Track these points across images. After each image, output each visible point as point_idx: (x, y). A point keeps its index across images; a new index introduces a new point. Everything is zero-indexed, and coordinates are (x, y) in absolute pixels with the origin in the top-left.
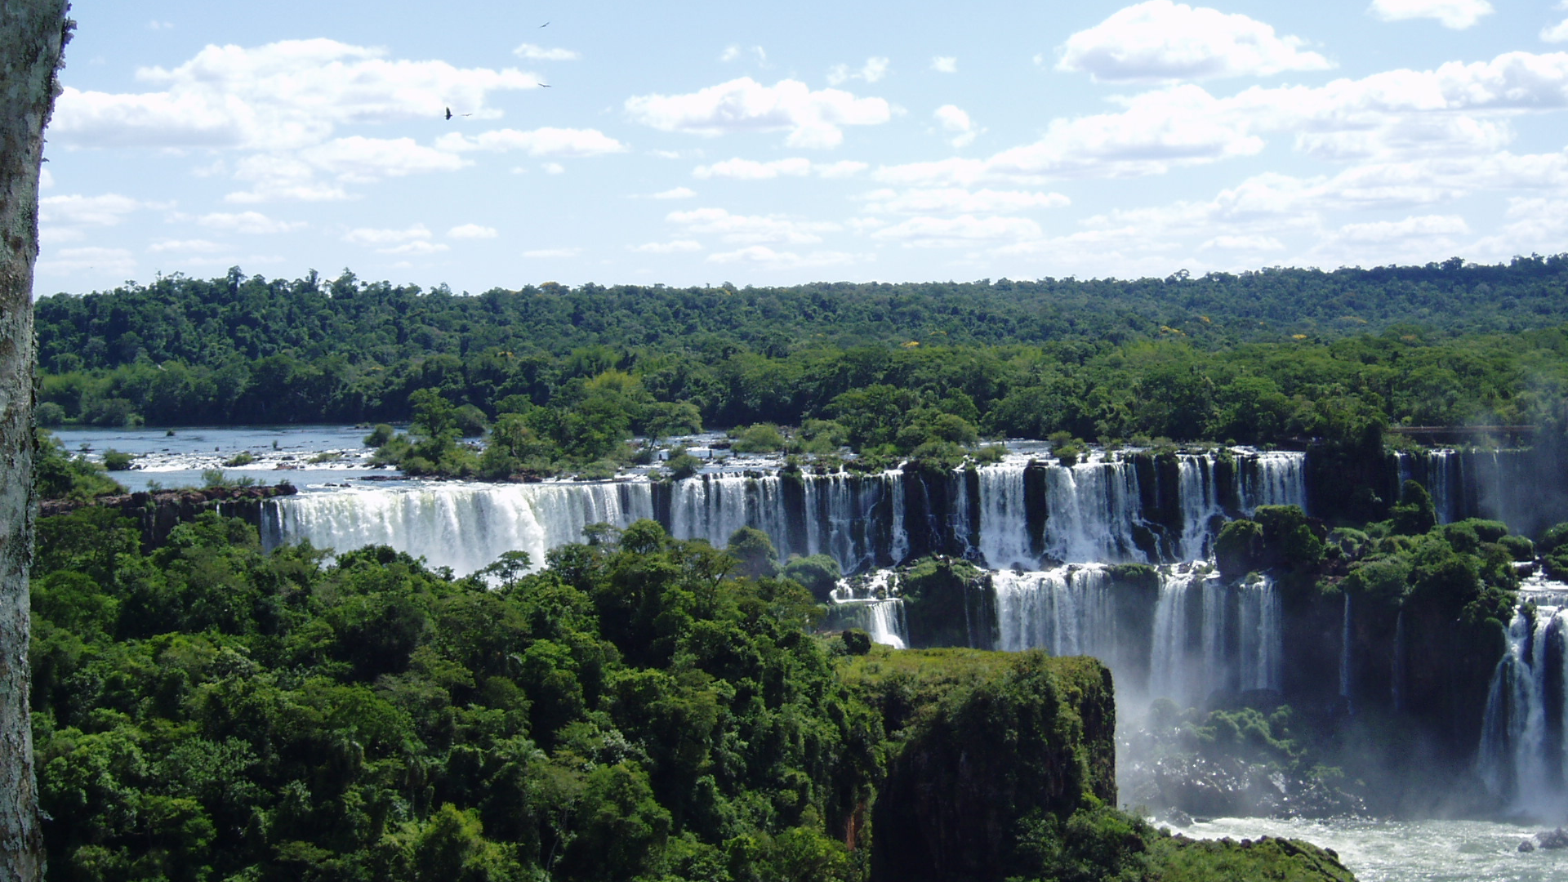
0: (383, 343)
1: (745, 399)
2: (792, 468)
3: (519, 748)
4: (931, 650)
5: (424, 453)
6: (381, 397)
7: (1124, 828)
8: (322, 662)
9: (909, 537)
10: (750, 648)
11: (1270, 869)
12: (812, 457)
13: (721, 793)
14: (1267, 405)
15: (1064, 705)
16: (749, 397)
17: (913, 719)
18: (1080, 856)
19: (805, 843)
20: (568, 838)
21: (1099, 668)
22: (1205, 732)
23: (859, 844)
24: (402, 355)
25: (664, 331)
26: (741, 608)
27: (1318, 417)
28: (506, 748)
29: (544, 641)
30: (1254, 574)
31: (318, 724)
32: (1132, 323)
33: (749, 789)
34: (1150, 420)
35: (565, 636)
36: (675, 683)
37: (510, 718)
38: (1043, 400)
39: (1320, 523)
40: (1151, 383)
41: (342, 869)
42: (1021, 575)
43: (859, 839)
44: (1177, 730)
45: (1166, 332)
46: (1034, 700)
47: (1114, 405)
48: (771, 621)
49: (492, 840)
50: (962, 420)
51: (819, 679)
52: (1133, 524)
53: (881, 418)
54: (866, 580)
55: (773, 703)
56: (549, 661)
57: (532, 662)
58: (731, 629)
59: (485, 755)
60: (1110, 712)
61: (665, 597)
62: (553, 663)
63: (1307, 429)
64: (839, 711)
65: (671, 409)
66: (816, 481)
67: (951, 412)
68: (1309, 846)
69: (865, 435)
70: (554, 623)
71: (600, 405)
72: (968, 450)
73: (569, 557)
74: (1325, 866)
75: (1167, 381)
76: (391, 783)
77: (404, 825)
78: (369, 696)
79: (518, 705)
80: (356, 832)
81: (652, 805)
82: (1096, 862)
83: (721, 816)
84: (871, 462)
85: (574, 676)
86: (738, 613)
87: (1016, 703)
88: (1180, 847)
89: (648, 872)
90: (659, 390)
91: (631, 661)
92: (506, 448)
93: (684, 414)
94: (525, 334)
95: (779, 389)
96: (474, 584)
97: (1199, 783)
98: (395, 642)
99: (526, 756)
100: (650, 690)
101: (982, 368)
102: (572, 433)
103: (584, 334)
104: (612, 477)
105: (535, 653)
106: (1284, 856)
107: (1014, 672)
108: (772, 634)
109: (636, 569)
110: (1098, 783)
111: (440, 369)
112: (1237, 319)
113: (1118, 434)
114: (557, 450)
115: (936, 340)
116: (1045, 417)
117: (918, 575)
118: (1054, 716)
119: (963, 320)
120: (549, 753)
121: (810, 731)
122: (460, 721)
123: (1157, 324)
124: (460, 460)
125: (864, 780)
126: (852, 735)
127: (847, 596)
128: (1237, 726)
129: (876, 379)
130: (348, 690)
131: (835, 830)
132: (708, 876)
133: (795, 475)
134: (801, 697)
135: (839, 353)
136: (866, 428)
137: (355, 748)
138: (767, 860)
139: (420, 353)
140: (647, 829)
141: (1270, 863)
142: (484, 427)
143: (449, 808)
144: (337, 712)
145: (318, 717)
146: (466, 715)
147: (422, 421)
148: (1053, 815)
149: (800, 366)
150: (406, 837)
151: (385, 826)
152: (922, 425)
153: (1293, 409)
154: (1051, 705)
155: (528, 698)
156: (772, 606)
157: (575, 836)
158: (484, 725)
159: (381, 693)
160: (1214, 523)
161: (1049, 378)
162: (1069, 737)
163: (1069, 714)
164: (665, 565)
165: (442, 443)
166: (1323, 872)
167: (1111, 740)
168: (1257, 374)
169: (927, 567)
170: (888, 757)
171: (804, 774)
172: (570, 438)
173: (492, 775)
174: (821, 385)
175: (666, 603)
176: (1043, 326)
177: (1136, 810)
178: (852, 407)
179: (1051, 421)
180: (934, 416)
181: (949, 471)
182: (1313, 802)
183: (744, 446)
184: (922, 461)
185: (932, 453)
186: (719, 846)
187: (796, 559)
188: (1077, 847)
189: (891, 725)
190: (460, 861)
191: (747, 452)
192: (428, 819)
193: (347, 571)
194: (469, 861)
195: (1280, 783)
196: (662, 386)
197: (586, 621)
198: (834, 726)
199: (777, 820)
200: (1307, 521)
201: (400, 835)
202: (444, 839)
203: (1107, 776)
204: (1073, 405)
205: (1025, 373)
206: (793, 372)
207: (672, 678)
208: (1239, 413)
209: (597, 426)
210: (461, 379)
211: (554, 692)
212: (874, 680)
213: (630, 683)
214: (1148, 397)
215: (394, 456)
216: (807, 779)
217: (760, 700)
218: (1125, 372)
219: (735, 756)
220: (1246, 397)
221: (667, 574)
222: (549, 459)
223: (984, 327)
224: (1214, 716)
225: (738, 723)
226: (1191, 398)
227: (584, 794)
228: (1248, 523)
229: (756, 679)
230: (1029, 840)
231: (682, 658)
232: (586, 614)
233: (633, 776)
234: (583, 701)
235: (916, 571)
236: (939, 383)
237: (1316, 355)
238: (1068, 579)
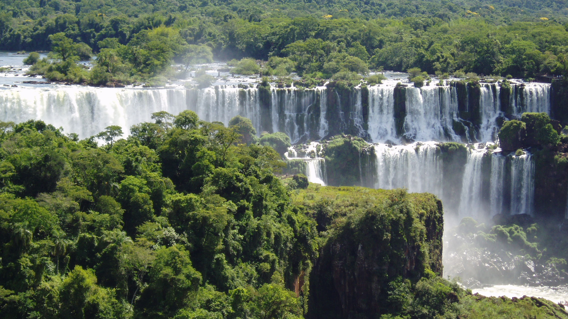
0: (32, 6)
1: (237, 44)
2: (264, 84)
3: (117, 236)
4: (342, 188)
5: (59, 69)
6: (32, 37)
7: (448, 289)
8: (7, 185)
9: (329, 124)
10: (246, 183)
11: (528, 314)
12: (275, 78)
13: (228, 263)
14: (530, 57)
15: (417, 220)
16: (239, 44)
17: (332, 225)
18: (423, 304)
19: (275, 292)
20: (144, 287)
21: (435, 200)
22: (490, 237)
23: (302, 294)
24: (43, 13)
25: (190, 5)
26: (240, 161)
27: (559, 64)
28: (109, 236)
29: (132, 177)
30: (520, 150)
31: (6, 220)
32: (451, 8)
33: (243, 262)
34: (464, 63)
35: (143, 174)
36: (204, 202)
37: (112, 219)
38: (404, 50)
39: (558, 123)
40: (465, 42)
41: (19, 301)
42: (390, 147)
43: (301, 292)
44: (475, 235)
45: (469, 14)
46: (400, 217)
47: (444, 54)
48: (257, 169)
49: (102, 286)
50: (360, 60)
51: (282, 202)
52: (453, 121)
53: (314, 57)
54: (305, 148)
55: (258, 214)
56: (135, 188)
57: (125, 188)
58: (236, 173)
59: (98, 239)
60: (441, 225)
61: (198, 154)
62: (137, 189)
63: (552, 71)
64: (293, 220)
65: (196, 48)
66: (278, 91)
67: (353, 55)
68: (549, 302)
69: (306, 66)
70: (136, 167)
71: (158, 45)
72: (363, 77)
73: (144, 130)
74: (558, 313)
75: (474, 42)
76: (47, 254)
77: (53, 277)
78: (35, 205)
79: (117, 212)
80: (27, 281)
81: (191, 270)
82: (432, 307)
83: (228, 277)
84: (309, 81)
85: (148, 197)
86: (239, 164)
87: (390, 218)
88: (477, 300)
89: (188, 307)
90: (188, 38)
91: (179, 189)
92: (105, 68)
93: (203, 52)
94: (112, 4)
95: (256, 39)
96: (90, 144)
97: (487, 265)
98: (49, 175)
99: (121, 240)
100: (191, 206)
101: (370, 31)
102: (142, 61)
103: (145, 5)
104: (164, 86)
105: (127, 183)
106: (535, 307)
107: (390, 201)
108: (257, 176)
109: (183, 138)
110: (433, 263)
111: (65, 22)
112: (508, 8)
113: (445, 71)
114: (133, 69)
115: (342, 14)
116: (405, 60)
117: (333, 145)
118: (411, 226)
119: (356, 4)
120: (133, 239)
121: (278, 230)
122: (84, 220)
123: (465, 9)
124: (78, 74)
125: (306, 258)
126: (300, 234)
127: (294, 156)
128: (508, 234)
129: (311, 35)
130: (23, 201)
131: (289, 286)
132: (221, 310)
133: (267, 88)
134: (272, 212)
135: (289, 21)
136: (305, 63)
137: (27, 234)
138: (253, 302)
139: (53, 12)
140: (188, 283)
141: (528, 311)
142: (90, 55)
143: (78, 268)
144: (17, 213)
145: (6, 215)
146: (88, 217)
147: (58, 51)
148: (409, 281)
149: (268, 27)
150: (54, 284)
151: (43, 278)
152: (338, 62)
153: (545, 59)
154: (409, 220)
155: (123, 208)
156: (257, 160)
157: (148, 286)
158: (98, 222)
159: (41, 203)
160: (499, 121)
161: (407, 38)
162: (419, 238)
163: (419, 225)
164: (199, 136)
165: (69, 64)
166: (556, 316)
167: (441, 240)
168: (524, 39)
169: (339, 141)
170: (319, 247)
171: (274, 254)
172: (140, 63)
173: (102, 251)
174: (280, 38)
175: (199, 158)
176: (401, 9)
177: (454, 280)
178: (298, 51)
179: (409, 61)
180: (344, 57)
181: (352, 88)
182: (550, 277)
183: (237, 70)
184: (337, 82)
185: (343, 78)
186: (227, 293)
187: (266, 135)
188: (421, 299)
189: (321, 228)
190: (84, 298)
191: (239, 74)
192: (67, 274)
193: (19, 134)
194: (89, 298)
195: (531, 266)
196: (191, 36)
197: (154, 166)
198: (290, 228)
199: (258, 280)
200: (551, 122)
201: (50, 282)
202: (76, 286)
203: (438, 260)
204: (421, 53)
205: (394, 35)
206: (265, 30)
207: (203, 199)
208: (515, 61)
209: (156, 57)
210: (76, 28)
211: (137, 205)
212: (311, 203)
213: (179, 201)
214: (463, 49)
215: (41, 70)
216: (275, 257)
217: (250, 212)
218: (450, 36)
219: (236, 243)
220: (519, 52)
221: (200, 141)
222: (129, 75)
223: (368, 8)
224: (496, 228)
225: (238, 225)
226: (487, 52)
227: (153, 263)
228: (518, 122)
229: (248, 200)
230: (395, 294)
231: (208, 188)
232: (154, 162)
233: (181, 253)
234: (153, 210)
235: (332, 143)
236: (346, 39)
237: (558, 29)
238: (417, 150)
